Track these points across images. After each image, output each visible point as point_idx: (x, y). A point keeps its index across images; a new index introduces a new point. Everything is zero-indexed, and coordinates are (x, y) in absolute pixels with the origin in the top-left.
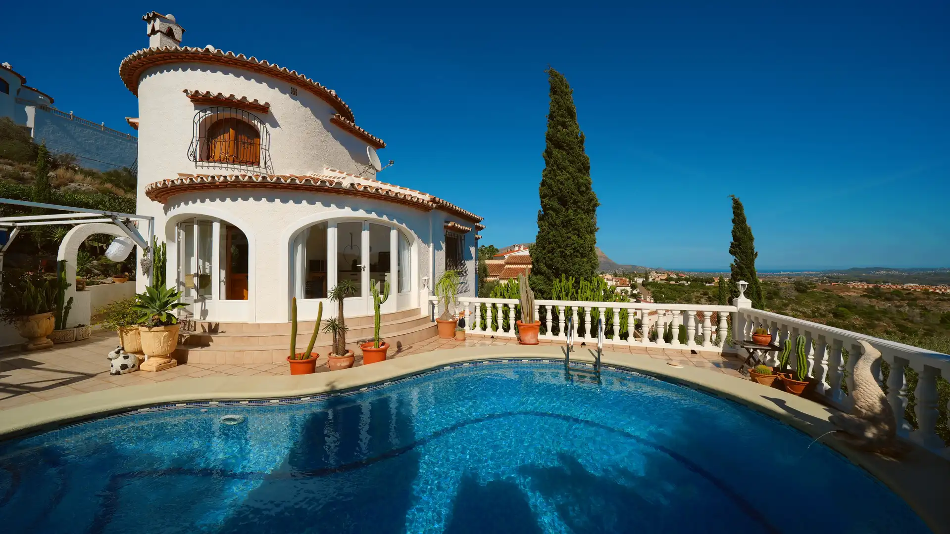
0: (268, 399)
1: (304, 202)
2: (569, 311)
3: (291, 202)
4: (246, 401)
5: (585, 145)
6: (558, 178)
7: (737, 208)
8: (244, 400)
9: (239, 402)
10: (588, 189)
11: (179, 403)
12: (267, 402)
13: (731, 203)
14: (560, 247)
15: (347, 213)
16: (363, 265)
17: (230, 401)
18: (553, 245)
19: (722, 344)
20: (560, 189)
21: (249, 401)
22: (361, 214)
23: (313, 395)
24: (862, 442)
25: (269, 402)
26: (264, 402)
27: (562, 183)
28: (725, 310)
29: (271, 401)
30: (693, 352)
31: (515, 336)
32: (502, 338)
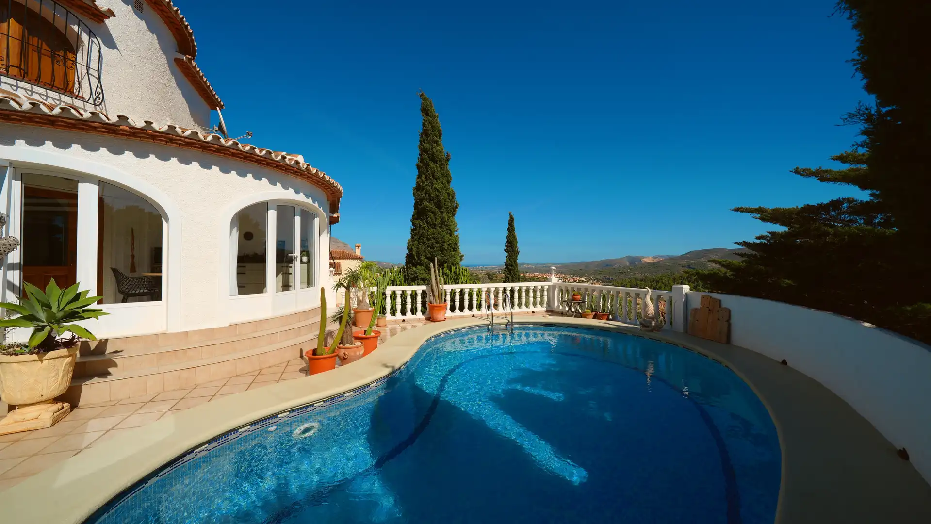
0: (341, 395)
1: (250, 176)
2: (462, 293)
3: (233, 173)
4: (321, 402)
5: (449, 163)
6: (436, 186)
7: (511, 222)
8: (318, 401)
9: (313, 405)
10: (453, 197)
11: (242, 428)
12: (342, 397)
13: (508, 218)
14: (437, 243)
15: (289, 195)
16: (294, 255)
17: (303, 407)
18: (433, 241)
19: (545, 305)
20: (436, 195)
21: (324, 402)
22: (301, 198)
23: (377, 381)
24: (650, 328)
25: (344, 396)
26: (340, 397)
27: (439, 191)
28: (546, 284)
29: (346, 395)
30: (533, 312)
31: (423, 317)
32: (413, 320)
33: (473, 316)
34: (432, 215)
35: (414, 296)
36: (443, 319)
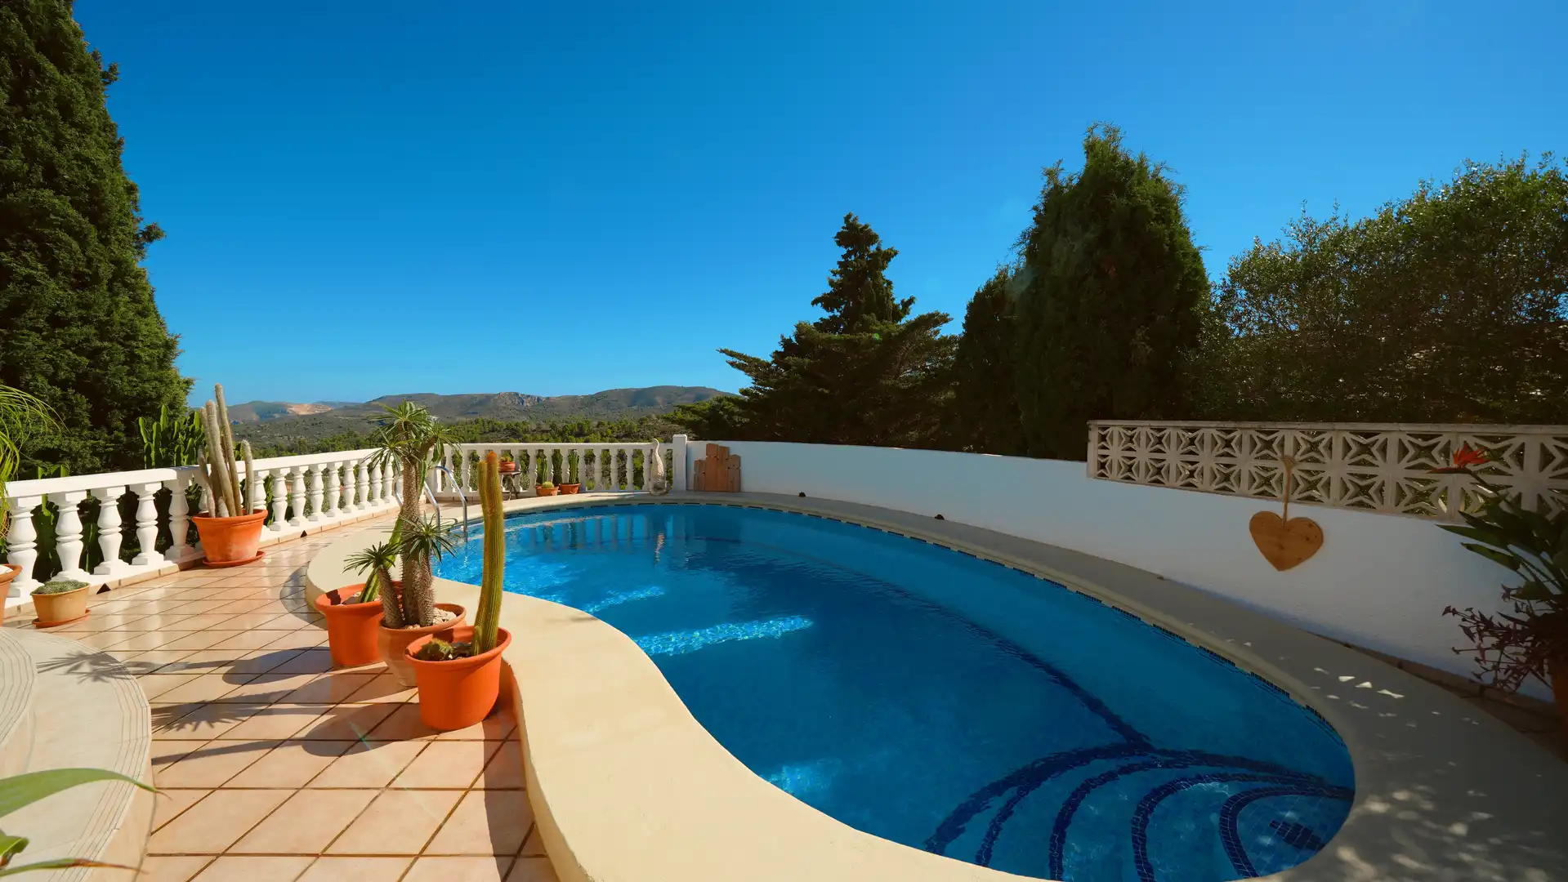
31: (170, 565)
32: (133, 584)
33: (304, 534)
34: (75, 245)
35: (129, 504)
36: (254, 555)
